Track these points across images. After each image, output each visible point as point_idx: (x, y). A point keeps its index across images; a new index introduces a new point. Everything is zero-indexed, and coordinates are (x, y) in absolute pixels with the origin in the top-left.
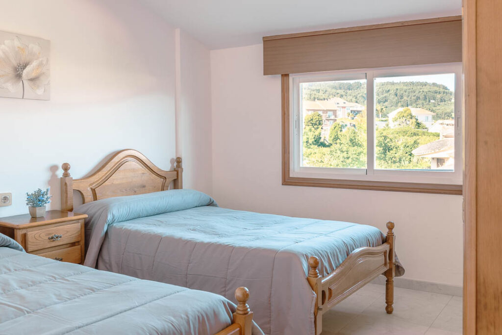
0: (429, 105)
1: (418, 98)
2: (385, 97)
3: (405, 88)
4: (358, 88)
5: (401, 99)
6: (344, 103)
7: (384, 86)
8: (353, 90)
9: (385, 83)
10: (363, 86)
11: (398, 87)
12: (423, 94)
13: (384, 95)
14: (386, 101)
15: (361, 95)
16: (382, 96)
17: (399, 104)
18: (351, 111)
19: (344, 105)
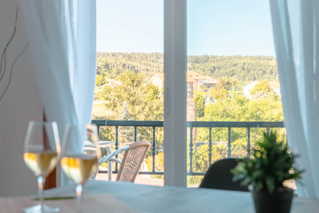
0: (276, 78)
1: (264, 72)
2: (232, 71)
3: (253, 62)
4: (205, 61)
5: (248, 73)
6: (197, 76)
7: (232, 60)
8: (200, 64)
9: (232, 56)
10: (210, 59)
11: (245, 61)
12: (269, 68)
13: (231, 69)
14: (233, 74)
15: (209, 68)
16: (229, 70)
17: (247, 78)
18: (204, 84)
19: (197, 78)
